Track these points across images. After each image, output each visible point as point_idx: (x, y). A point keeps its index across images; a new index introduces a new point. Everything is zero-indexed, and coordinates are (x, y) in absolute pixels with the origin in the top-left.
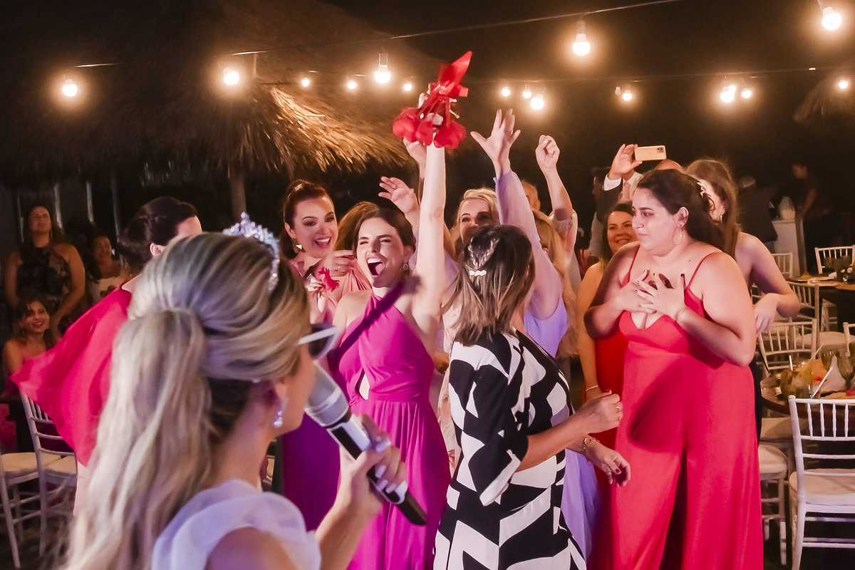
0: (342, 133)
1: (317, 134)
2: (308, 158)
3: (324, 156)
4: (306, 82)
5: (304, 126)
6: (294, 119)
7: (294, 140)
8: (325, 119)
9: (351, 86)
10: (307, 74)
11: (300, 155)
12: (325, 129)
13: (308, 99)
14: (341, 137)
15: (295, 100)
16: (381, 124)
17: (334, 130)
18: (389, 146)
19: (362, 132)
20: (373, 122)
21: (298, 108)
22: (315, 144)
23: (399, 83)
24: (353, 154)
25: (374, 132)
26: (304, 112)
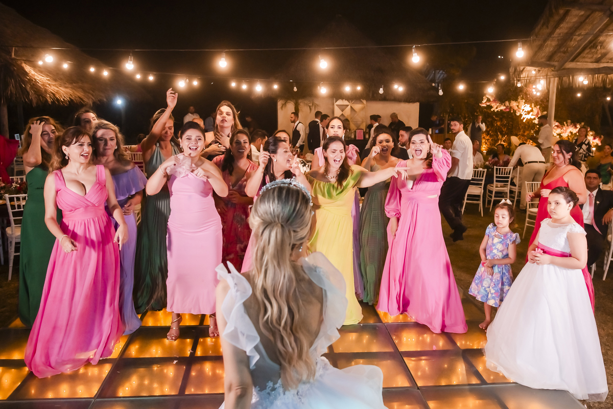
0: (57, 87)
1: (46, 87)
2: (42, 97)
3: (50, 97)
4: (40, 63)
5: (40, 83)
7: (36, 89)
8: (49, 80)
9: (64, 66)
11: (39, 96)
12: (49, 85)
13: (40, 71)
14: (57, 89)
15: (34, 70)
16: (74, 84)
17: (53, 85)
18: (79, 95)
19: (66, 88)
21: (36, 74)
22: (46, 91)
24: (63, 97)
25: (71, 88)
26: (39, 76)
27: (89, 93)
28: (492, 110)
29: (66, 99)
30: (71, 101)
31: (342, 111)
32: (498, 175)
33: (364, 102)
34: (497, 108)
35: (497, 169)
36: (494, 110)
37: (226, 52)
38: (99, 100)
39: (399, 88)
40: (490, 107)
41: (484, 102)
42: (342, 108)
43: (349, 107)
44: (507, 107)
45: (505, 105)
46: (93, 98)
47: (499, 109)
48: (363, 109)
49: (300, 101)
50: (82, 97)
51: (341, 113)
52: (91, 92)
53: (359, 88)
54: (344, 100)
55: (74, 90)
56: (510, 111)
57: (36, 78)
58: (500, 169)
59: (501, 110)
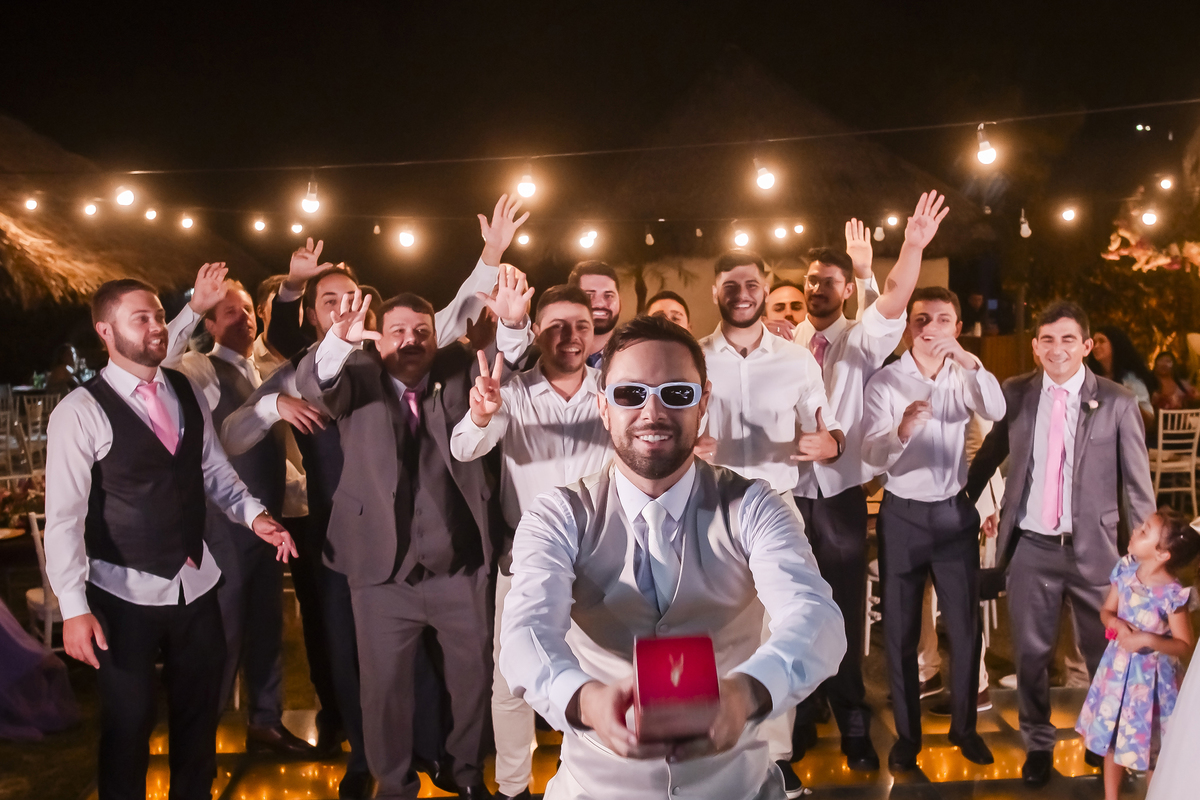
0: (68, 262)
1: (46, 261)
3: (57, 286)
4: (31, 204)
5: (31, 253)
6: (20, 245)
7: (25, 267)
8: (49, 245)
9: (90, 210)
10: (31, 195)
11: (33, 283)
12: (51, 256)
13: (29, 223)
14: (67, 266)
16: (105, 253)
17: (61, 258)
19: (88, 262)
21: (20, 232)
22: (47, 272)
23: (142, 209)
24: (85, 285)
26: (28, 237)
27: (137, 272)
28: (1135, 268)
32: (1169, 432)
34: (1147, 262)
35: (1166, 416)
36: (1140, 270)
40: (1129, 261)
41: (1114, 246)
44: (1174, 259)
45: (1168, 255)
47: (1153, 265)
52: (140, 269)
53: (800, 229)
55: (106, 268)
56: (1183, 268)
57: (21, 241)
58: (1173, 416)
59: (1159, 268)
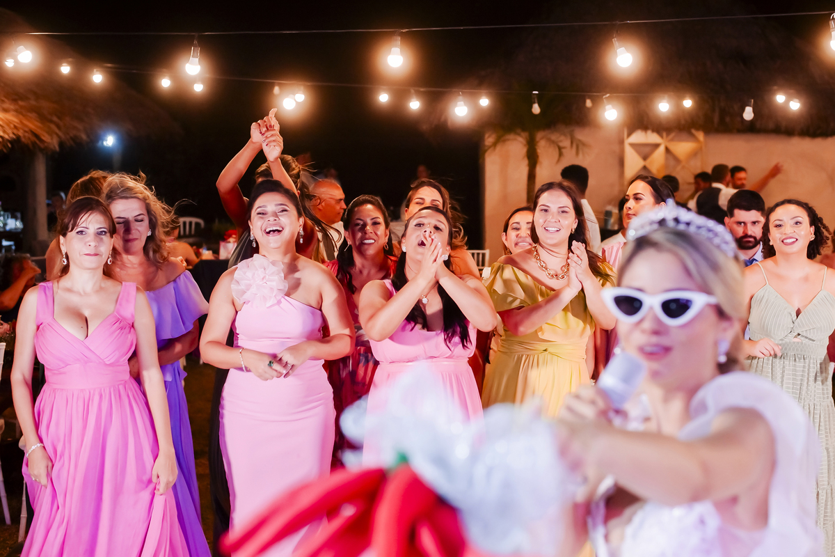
16: (21, 103)
18: (31, 126)
20: (15, 101)
25: (16, 111)
27: (51, 121)
29: (6, 136)
30: (16, 141)
31: (645, 158)
33: (700, 136)
37: (402, 35)
38: (71, 138)
39: (789, 103)
42: (646, 151)
43: (662, 149)
46: (60, 134)
48: (694, 154)
49: (539, 135)
50: (39, 132)
51: (640, 163)
52: (55, 119)
53: (688, 103)
54: (649, 132)
55: (21, 116)
